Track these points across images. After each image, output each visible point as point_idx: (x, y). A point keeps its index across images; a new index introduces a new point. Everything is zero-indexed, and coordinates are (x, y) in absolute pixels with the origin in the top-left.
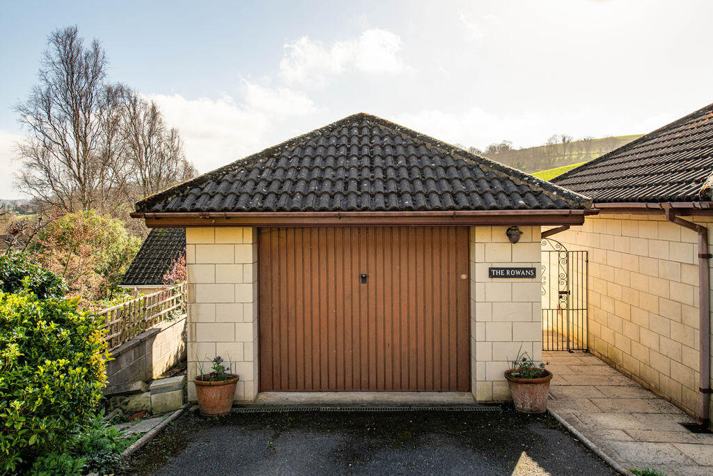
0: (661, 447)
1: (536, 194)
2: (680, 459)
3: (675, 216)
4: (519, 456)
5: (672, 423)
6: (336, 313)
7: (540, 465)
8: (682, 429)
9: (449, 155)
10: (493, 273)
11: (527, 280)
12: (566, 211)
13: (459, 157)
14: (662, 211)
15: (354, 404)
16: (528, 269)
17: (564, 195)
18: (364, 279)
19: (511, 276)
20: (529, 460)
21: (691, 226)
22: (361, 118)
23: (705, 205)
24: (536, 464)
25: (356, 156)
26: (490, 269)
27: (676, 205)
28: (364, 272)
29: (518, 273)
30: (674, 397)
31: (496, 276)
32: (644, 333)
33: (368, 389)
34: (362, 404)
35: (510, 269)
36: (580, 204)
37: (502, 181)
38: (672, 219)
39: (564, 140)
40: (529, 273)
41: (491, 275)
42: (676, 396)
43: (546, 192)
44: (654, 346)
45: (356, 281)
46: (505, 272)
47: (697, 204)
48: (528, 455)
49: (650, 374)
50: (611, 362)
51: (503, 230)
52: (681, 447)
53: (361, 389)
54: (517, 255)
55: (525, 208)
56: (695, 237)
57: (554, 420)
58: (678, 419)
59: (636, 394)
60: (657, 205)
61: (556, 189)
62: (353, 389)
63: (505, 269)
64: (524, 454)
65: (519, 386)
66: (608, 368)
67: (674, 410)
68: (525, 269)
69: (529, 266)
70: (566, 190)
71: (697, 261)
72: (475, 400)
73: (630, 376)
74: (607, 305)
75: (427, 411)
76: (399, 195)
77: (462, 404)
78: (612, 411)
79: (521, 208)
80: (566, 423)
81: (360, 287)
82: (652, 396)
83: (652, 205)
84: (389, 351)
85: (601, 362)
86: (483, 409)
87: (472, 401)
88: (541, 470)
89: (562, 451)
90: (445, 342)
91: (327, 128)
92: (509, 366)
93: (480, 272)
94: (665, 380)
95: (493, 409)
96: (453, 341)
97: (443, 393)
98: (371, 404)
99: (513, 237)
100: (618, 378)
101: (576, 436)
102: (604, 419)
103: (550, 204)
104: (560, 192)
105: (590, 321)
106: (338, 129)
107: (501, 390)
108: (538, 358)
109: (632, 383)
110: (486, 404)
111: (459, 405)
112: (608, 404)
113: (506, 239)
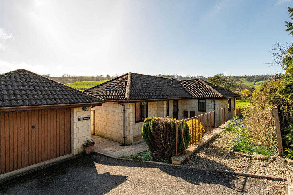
0: (119, 151)
1: (91, 99)
2: (123, 152)
3: (119, 103)
4: (94, 164)
5: (118, 146)
6: (21, 141)
7: (101, 164)
8: (121, 146)
9: (62, 87)
10: (79, 120)
11: (87, 120)
12: (98, 103)
13: (66, 88)
14: (117, 102)
15: (31, 170)
16: (88, 117)
17: (97, 99)
18: (33, 127)
19: (84, 120)
20: (97, 164)
21: (122, 105)
22: (23, 71)
23: (126, 101)
24: (99, 164)
25: (27, 85)
26: (78, 119)
27: (120, 101)
28: (33, 125)
29: (85, 119)
30: (117, 140)
31: (80, 120)
32: (110, 128)
33: (36, 163)
34: (35, 169)
35: (83, 118)
36: (101, 101)
37: (81, 95)
38: (119, 104)
39: (68, 75)
40: (88, 118)
41: (78, 120)
42: (118, 140)
43: (93, 98)
44: (113, 130)
45: (30, 128)
46: (82, 119)
47: (125, 101)
48: (96, 163)
49: (111, 137)
50: (101, 136)
51: (82, 108)
52: (122, 150)
53: (32, 164)
54: (85, 114)
55: (89, 102)
56: (122, 107)
57: (97, 153)
58: (119, 145)
59: (109, 142)
60: (116, 101)
61: (95, 97)
62: (29, 165)
63: (82, 118)
64: (95, 163)
65: (87, 147)
66: (101, 138)
67: (118, 143)
68: (87, 117)
69: (88, 116)
70: (98, 98)
71: (122, 112)
72: (73, 155)
73: (107, 138)
74: (100, 123)
75: (60, 163)
76: (50, 99)
77: (70, 157)
78: (106, 147)
79: (88, 102)
80: (100, 153)
81: (32, 130)
82: (112, 141)
83: (114, 100)
84: (43, 149)
85: (99, 137)
86: (77, 157)
87: (73, 156)
88: (101, 165)
89: (103, 159)
90: (63, 141)
91: (8, 73)
92: (83, 143)
93: (75, 120)
94: (115, 137)
95: (79, 156)
96: (66, 141)
97: (63, 156)
98: (39, 167)
99: (84, 109)
100: (104, 139)
101: (104, 155)
102: (106, 149)
103: (95, 101)
104: (96, 98)
105: (95, 127)
106: (14, 74)
107: (81, 150)
108: (90, 139)
109: (107, 140)
110: (77, 155)
111: (69, 158)
112: (105, 146)
113: (82, 110)
